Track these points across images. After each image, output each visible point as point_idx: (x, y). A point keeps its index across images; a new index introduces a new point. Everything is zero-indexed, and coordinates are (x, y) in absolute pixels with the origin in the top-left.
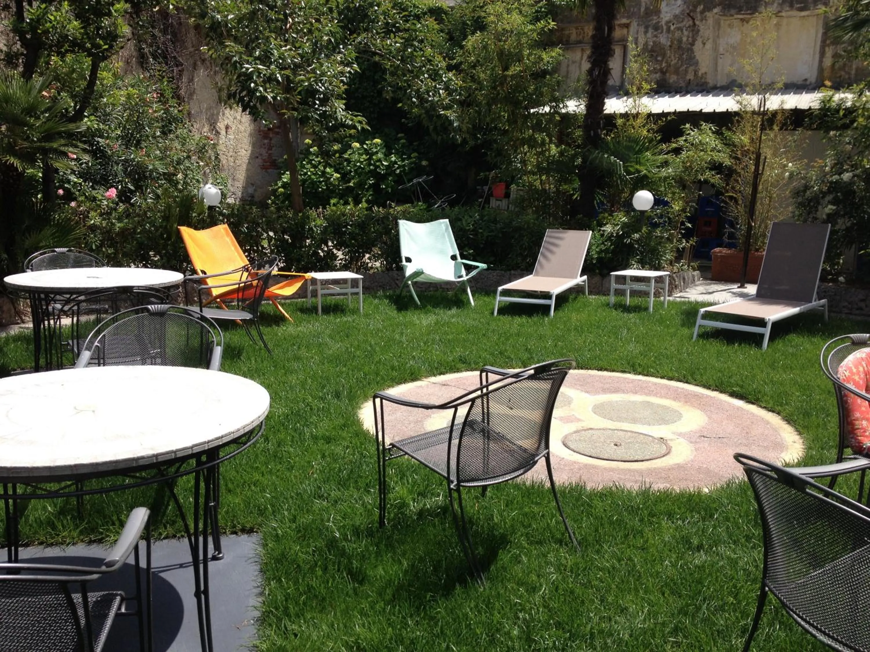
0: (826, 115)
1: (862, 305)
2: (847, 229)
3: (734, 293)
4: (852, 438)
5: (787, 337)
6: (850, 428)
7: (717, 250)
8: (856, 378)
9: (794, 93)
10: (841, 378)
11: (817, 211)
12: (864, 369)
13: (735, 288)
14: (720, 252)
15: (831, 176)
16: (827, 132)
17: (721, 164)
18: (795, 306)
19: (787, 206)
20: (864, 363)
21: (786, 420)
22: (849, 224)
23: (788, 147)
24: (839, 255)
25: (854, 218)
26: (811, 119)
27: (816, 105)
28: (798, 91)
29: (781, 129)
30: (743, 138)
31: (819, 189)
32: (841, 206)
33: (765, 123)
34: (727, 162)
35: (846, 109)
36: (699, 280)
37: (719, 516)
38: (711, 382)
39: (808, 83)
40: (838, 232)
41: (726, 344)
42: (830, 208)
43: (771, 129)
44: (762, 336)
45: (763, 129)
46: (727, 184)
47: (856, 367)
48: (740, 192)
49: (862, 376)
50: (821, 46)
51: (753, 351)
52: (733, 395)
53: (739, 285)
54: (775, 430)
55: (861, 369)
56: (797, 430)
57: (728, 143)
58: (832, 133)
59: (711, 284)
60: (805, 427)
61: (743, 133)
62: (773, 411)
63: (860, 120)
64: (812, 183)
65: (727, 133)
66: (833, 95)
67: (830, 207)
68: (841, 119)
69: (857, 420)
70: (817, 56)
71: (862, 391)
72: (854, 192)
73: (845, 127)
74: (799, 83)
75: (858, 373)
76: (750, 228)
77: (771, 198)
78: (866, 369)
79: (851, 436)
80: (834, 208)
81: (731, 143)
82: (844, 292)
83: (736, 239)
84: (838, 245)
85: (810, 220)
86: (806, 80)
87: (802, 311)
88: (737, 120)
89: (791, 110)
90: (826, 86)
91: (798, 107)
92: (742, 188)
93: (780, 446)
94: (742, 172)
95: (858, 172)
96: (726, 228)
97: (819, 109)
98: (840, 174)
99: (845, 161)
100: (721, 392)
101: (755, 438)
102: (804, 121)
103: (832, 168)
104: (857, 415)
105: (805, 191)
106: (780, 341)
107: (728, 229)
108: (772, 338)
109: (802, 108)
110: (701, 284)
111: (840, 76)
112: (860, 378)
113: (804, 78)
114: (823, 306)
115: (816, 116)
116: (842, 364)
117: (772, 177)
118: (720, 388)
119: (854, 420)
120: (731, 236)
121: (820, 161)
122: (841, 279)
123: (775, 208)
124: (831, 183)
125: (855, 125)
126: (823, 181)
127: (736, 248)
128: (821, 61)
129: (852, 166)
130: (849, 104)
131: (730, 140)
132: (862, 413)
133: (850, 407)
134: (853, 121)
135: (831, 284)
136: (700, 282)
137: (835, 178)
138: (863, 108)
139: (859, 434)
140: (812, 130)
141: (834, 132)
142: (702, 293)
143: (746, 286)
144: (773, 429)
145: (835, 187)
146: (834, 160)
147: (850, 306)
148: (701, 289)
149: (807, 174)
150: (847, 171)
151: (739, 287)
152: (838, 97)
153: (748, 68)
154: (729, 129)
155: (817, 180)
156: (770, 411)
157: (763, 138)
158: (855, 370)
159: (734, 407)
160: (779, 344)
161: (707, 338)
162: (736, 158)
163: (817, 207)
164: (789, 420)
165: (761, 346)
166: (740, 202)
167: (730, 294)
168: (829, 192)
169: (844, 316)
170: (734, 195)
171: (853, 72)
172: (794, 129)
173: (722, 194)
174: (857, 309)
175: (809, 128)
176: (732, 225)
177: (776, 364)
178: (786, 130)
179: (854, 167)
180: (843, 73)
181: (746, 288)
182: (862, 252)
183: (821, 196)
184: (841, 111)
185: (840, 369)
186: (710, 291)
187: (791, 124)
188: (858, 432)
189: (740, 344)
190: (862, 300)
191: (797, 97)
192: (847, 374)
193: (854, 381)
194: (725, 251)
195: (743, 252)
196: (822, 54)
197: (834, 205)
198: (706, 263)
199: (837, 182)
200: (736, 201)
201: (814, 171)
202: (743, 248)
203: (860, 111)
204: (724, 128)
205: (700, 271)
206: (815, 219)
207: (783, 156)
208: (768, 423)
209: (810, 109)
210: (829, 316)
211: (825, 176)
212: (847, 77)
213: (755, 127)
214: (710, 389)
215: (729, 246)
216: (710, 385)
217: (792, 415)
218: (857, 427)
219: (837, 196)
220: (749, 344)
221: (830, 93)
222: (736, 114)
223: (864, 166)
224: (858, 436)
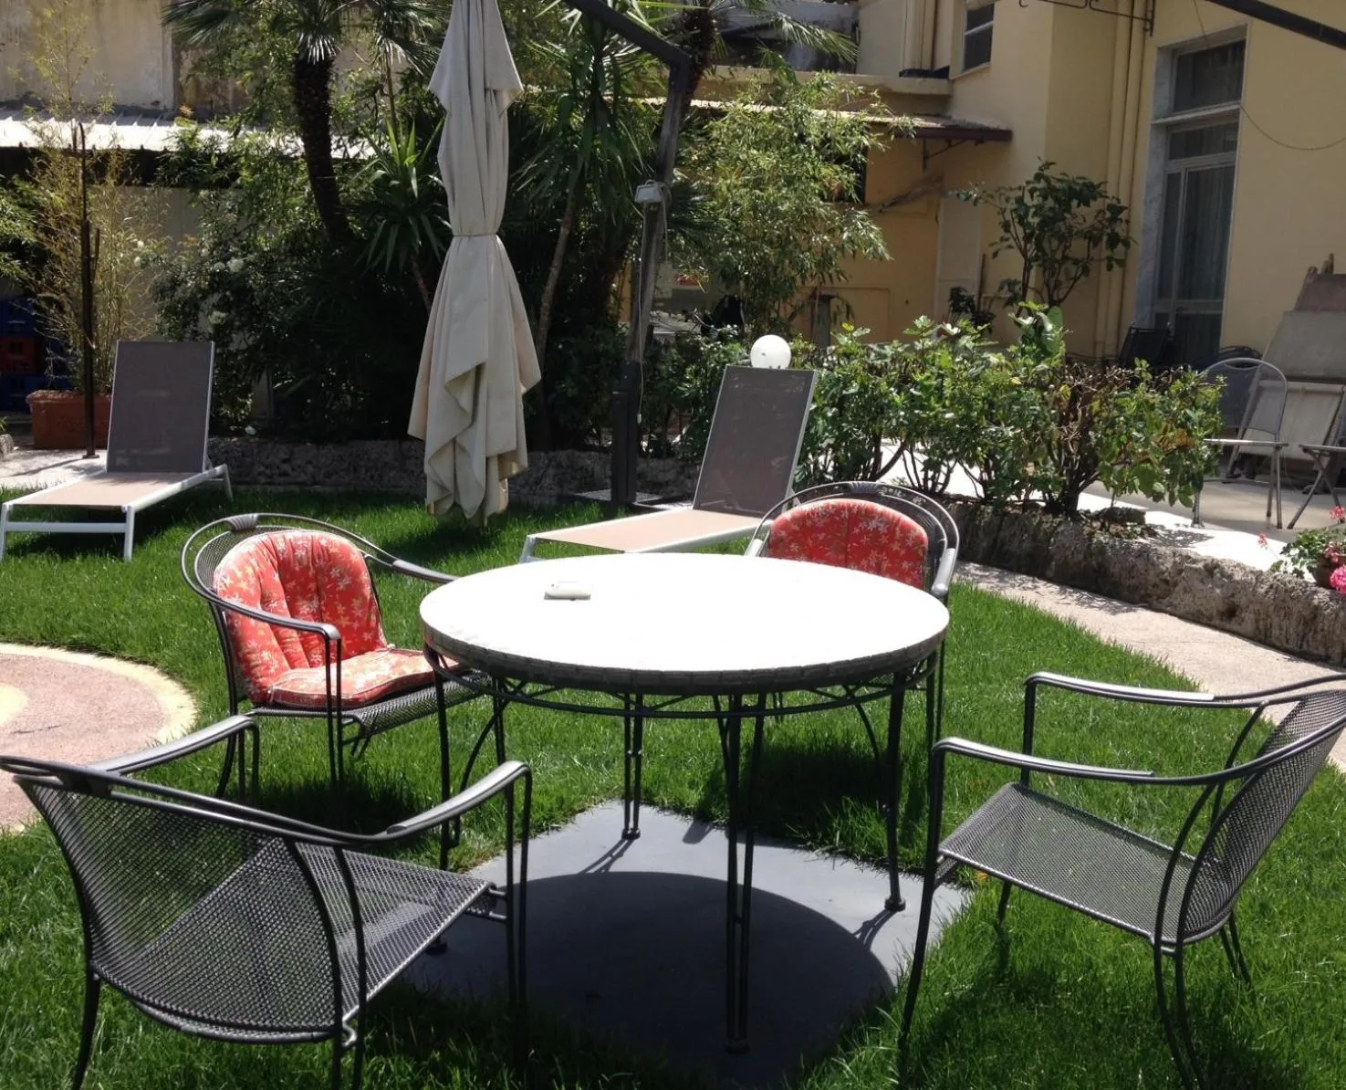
0: (190, 164)
1: (286, 467)
2: (249, 349)
3: (77, 469)
4: (249, 682)
5: (166, 533)
6: (243, 666)
7: (38, 394)
8: (244, 585)
9: (140, 124)
10: (219, 589)
11: (196, 321)
12: (254, 569)
13: (78, 458)
14: (44, 397)
15: (212, 264)
16: (196, 190)
17: (17, 241)
18: (172, 481)
19: (150, 315)
20: (253, 561)
21: (168, 673)
22: (250, 341)
23: (137, 212)
24: (245, 392)
25: (258, 331)
26: (167, 168)
27: (173, 146)
28: (145, 120)
29: (119, 183)
30: (52, 195)
31: (196, 286)
32: (233, 313)
33: (91, 171)
34: (29, 237)
35: (220, 156)
36: (11, 450)
37: (42, 868)
38: (32, 631)
39: (161, 108)
40: (236, 355)
41: (59, 559)
42: (217, 316)
43: (102, 182)
44: (121, 537)
45: (88, 180)
46: (39, 277)
47: (242, 568)
48: (64, 290)
49: (253, 580)
50: (173, 48)
51: (108, 565)
52: (75, 647)
53: (85, 453)
54: (149, 694)
55: (250, 571)
56: (185, 686)
57: (29, 205)
58: (202, 193)
59: (33, 456)
60: (198, 679)
61: (53, 186)
62: (145, 663)
63: (244, 173)
64: (183, 275)
65: (25, 186)
66: (197, 130)
67: (216, 313)
68: (215, 171)
69: (253, 651)
70: (170, 63)
71: (254, 605)
72: (251, 289)
73: (224, 184)
74: (146, 107)
75: (246, 577)
76: (89, 353)
77: (120, 300)
78: (257, 568)
79: (247, 680)
80: (223, 315)
81: (31, 203)
82: (256, 450)
83: (69, 373)
84: (241, 376)
85: (188, 335)
86: (157, 103)
87: (187, 486)
88: (41, 165)
89: (133, 151)
90: (184, 116)
91: (145, 148)
92: (67, 285)
93: (157, 719)
94: (63, 256)
95: (251, 257)
96: (48, 355)
97: (177, 153)
98: (225, 260)
99: (231, 240)
100: (53, 646)
101: (114, 715)
102: (155, 171)
103: (211, 251)
104: (253, 644)
105: (173, 289)
106: (155, 542)
107: (52, 357)
108: (139, 539)
109: (153, 149)
110: (15, 458)
111: (211, 102)
112: (249, 586)
113: (154, 99)
114: (220, 476)
115: (175, 163)
116: (218, 568)
117: (116, 264)
118: (50, 639)
119: (249, 653)
120: (60, 368)
121: (192, 239)
122: (249, 429)
123: (130, 317)
124: (213, 274)
125: (238, 181)
126: (200, 272)
127: (72, 389)
128: (177, 75)
129: (243, 248)
130: (224, 147)
131: (29, 197)
132: (260, 640)
133: (240, 634)
134: (235, 175)
135: (235, 439)
136: (11, 455)
137: (218, 266)
138: (246, 155)
139: (259, 674)
140: (172, 186)
141: (207, 191)
142: (19, 474)
143: (97, 453)
144: (144, 692)
145: (220, 281)
146: (214, 237)
147: (268, 471)
148: (16, 466)
149: (172, 259)
150: (235, 255)
151: (85, 457)
152: (205, 134)
153: (45, 73)
154: (27, 179)
155: (189, 269)
156: (139, 663)
157: (91, 197)
158: (239, 574)
159: (76, 668)
160: (153, 547)
161: (24, 554)
162: (48, 231)
163: (196, 315)
164: (171, 672)
165: (122, 555)
166: (67, 308)
167: (70, 470)
168: (213, 288)
169: (258, 488)
170: (55, 296)
171: (230, 97)
172: (144, 184)
173: (34, 295)
174: (280, 475)
175: (166, 183)
176: (60, 348)
177: (147, 582)
178: (129, 184)
179: (246, 249)
180: (214, 97)
181: (98, 457)
182: (279, 385)
183: (199, 296)
184: (213, 157)
185: (217, 577)
186: (33, 468)
187: (136, 175)
188: (258, 671)
189: (85, 556)
190: (285, 461)
191: (144, 129)
192: (228, 581)
193: (240, 591)
194: (52, 395)
195: (84, 396)
196: (178, 62)
197: (222, 311)
198: (19, 418)
199: (221, 274)
200: (60, 308)
201: (185, 255)
202: (83, 389)
203: (242, 160)
204: (15, 177)
205: (12, 435)
206: (195, 333)
207: (131, 229)
208: (135, 683)
209: (166, 151)
210: (233, 489)
211: (202, 263)
212: (222, 103)
213: (75, 177)
214: (31, 644)
215: (59, 386)
216: (30, 638)
217: (175, 661)
218: (253, 664)
219: (225, 296)
220: (101, 555)
221: (193, 127)
222: (35, 152)
223: (262, 249)
224: (257, 678)
